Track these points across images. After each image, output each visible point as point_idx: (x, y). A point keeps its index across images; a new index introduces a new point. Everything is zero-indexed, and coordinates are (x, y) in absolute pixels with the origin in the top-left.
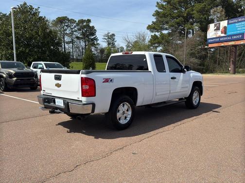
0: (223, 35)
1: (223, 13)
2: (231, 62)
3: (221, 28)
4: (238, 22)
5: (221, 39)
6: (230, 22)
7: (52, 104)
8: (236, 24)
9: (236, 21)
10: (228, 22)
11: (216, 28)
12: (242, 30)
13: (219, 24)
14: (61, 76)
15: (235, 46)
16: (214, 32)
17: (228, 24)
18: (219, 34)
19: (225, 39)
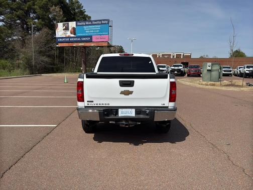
0: (72, 35)
1: (61, 13)
2: (82, 62)
3: (70, 29)
4: (86, 25)
5: (71, 40)
6: (79, 24)
7: (112, 117)
8: (84, 27)
9: (84, 24)
10: (76, 24)
11: (64, 27)
12: (90, 33)
13: (68, 24)
14: (134, 81)
15: (85, 47)
16: (63, 32)
17: (77, 25)
18: (69, 34)
19: (75, 39)
